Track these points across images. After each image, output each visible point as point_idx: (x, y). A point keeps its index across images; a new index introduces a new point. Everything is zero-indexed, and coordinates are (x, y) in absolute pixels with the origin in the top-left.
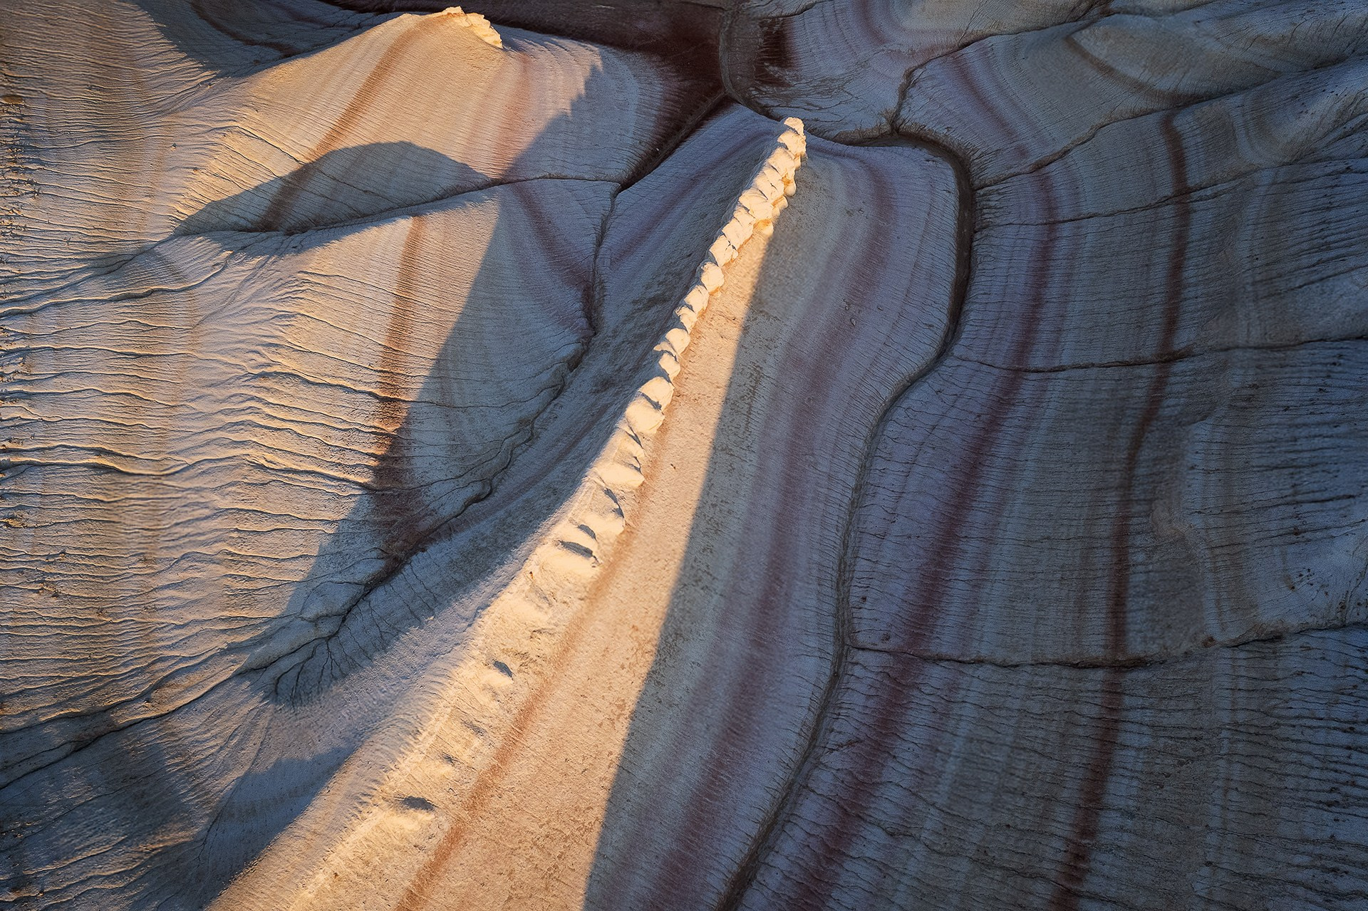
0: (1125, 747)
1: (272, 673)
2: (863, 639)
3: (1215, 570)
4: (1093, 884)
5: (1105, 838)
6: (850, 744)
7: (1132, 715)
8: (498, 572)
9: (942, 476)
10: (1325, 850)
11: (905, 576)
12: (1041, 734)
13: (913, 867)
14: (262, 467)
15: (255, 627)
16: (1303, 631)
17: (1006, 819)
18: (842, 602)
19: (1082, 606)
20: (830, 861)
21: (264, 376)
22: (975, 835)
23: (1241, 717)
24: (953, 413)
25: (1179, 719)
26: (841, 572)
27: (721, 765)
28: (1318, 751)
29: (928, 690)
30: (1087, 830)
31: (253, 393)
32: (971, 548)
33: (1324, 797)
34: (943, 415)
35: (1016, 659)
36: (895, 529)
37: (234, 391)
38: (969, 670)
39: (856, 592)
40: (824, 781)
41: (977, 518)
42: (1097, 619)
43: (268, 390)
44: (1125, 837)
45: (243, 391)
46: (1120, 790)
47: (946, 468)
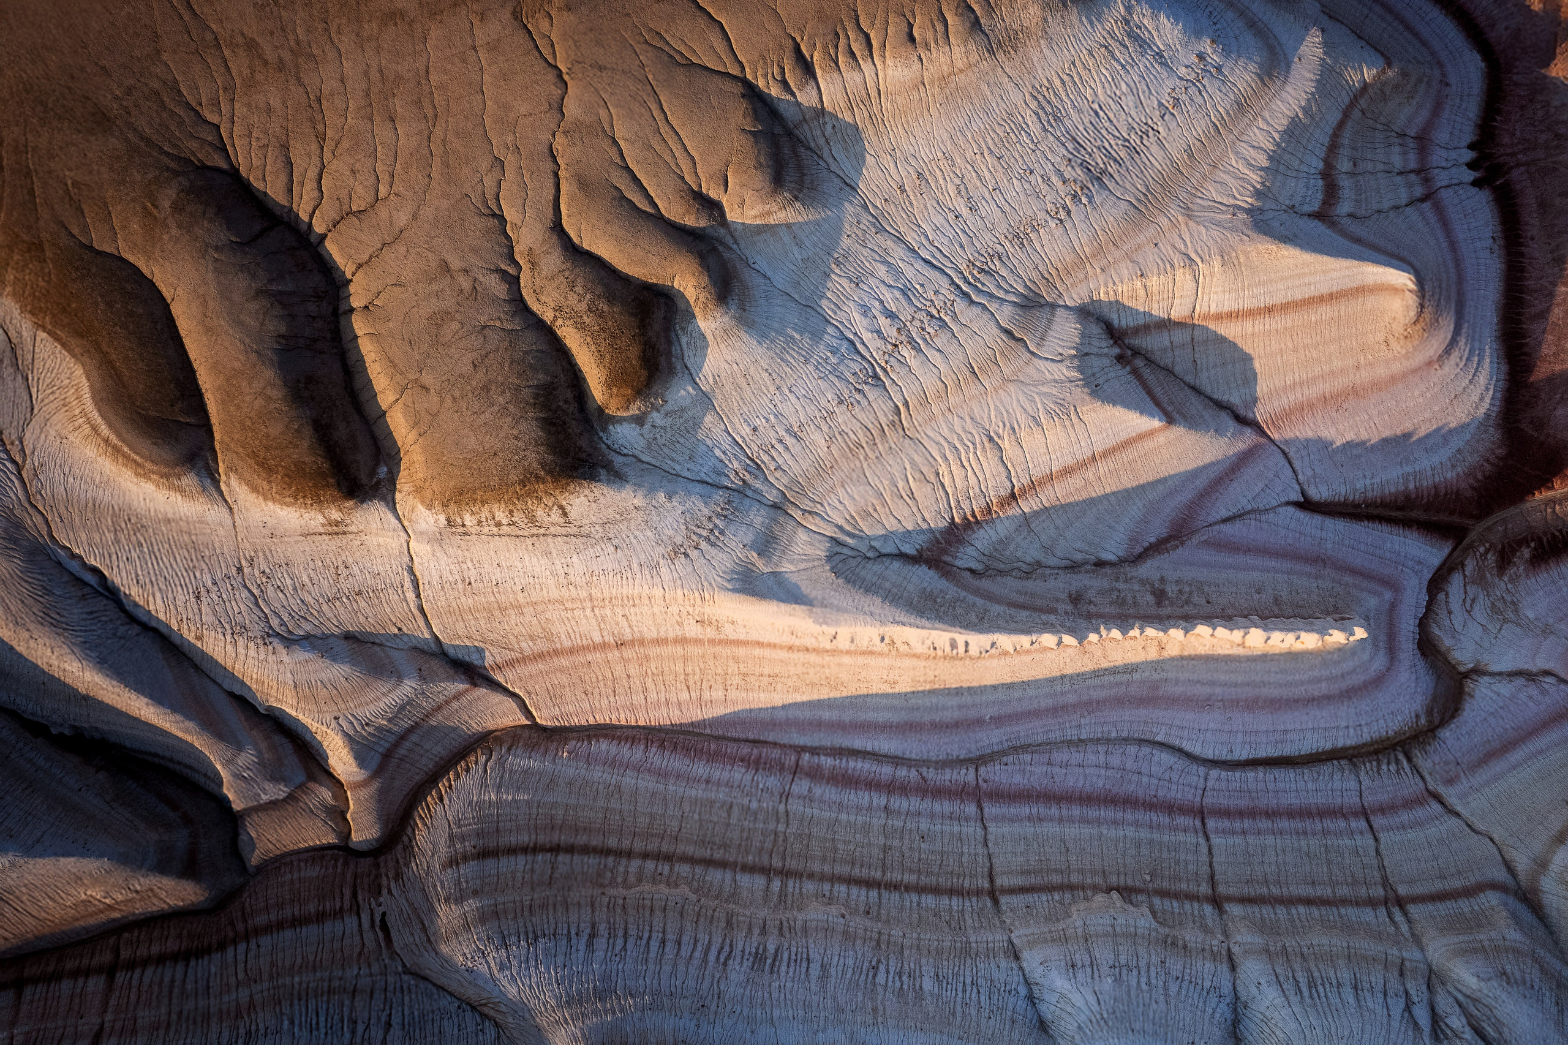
0: (950, 899)
1: (838, 549)
2: (982, 769)
3: (1050, 931)
4: (885, 894)
5: (906, 895)
6: (923, 778)
7: (967, 903)
8: (923, 620)
9: (1101, 785)
10: (917, 974)
11: (1026, 781)
12: (951, 863)
13: (874, 821)
14: (938, 474)
15: (855, 528)
16: (1021, 968)
17: (906, 855)
18: (1003, 753)
19: (1027, 873)
20: (866, 785)
21: (991, 439)
22: (896, 843)
23: (974, 945)
24: (1155, 781)
25: (969, 921)
26: (1021, 747)
27: (891, 727)
28: (961, 972)
29: (962, 807)
30: (907, 888)
31: (978, 441)
32: (1054, 811)
33: (940, 974)
34: (1151, 776)
35: (990, 845)
36: (1057, 770)
37: (974, 432)
38: (979, 824)
39: (1010, 759)
40: (902, 772)
41: (1076, 811)
42: (1017, 881)
43: (984, 447)
44: (908, 903)
45: (977, 436)
46: (929, 900)
47: (1108, 787)
